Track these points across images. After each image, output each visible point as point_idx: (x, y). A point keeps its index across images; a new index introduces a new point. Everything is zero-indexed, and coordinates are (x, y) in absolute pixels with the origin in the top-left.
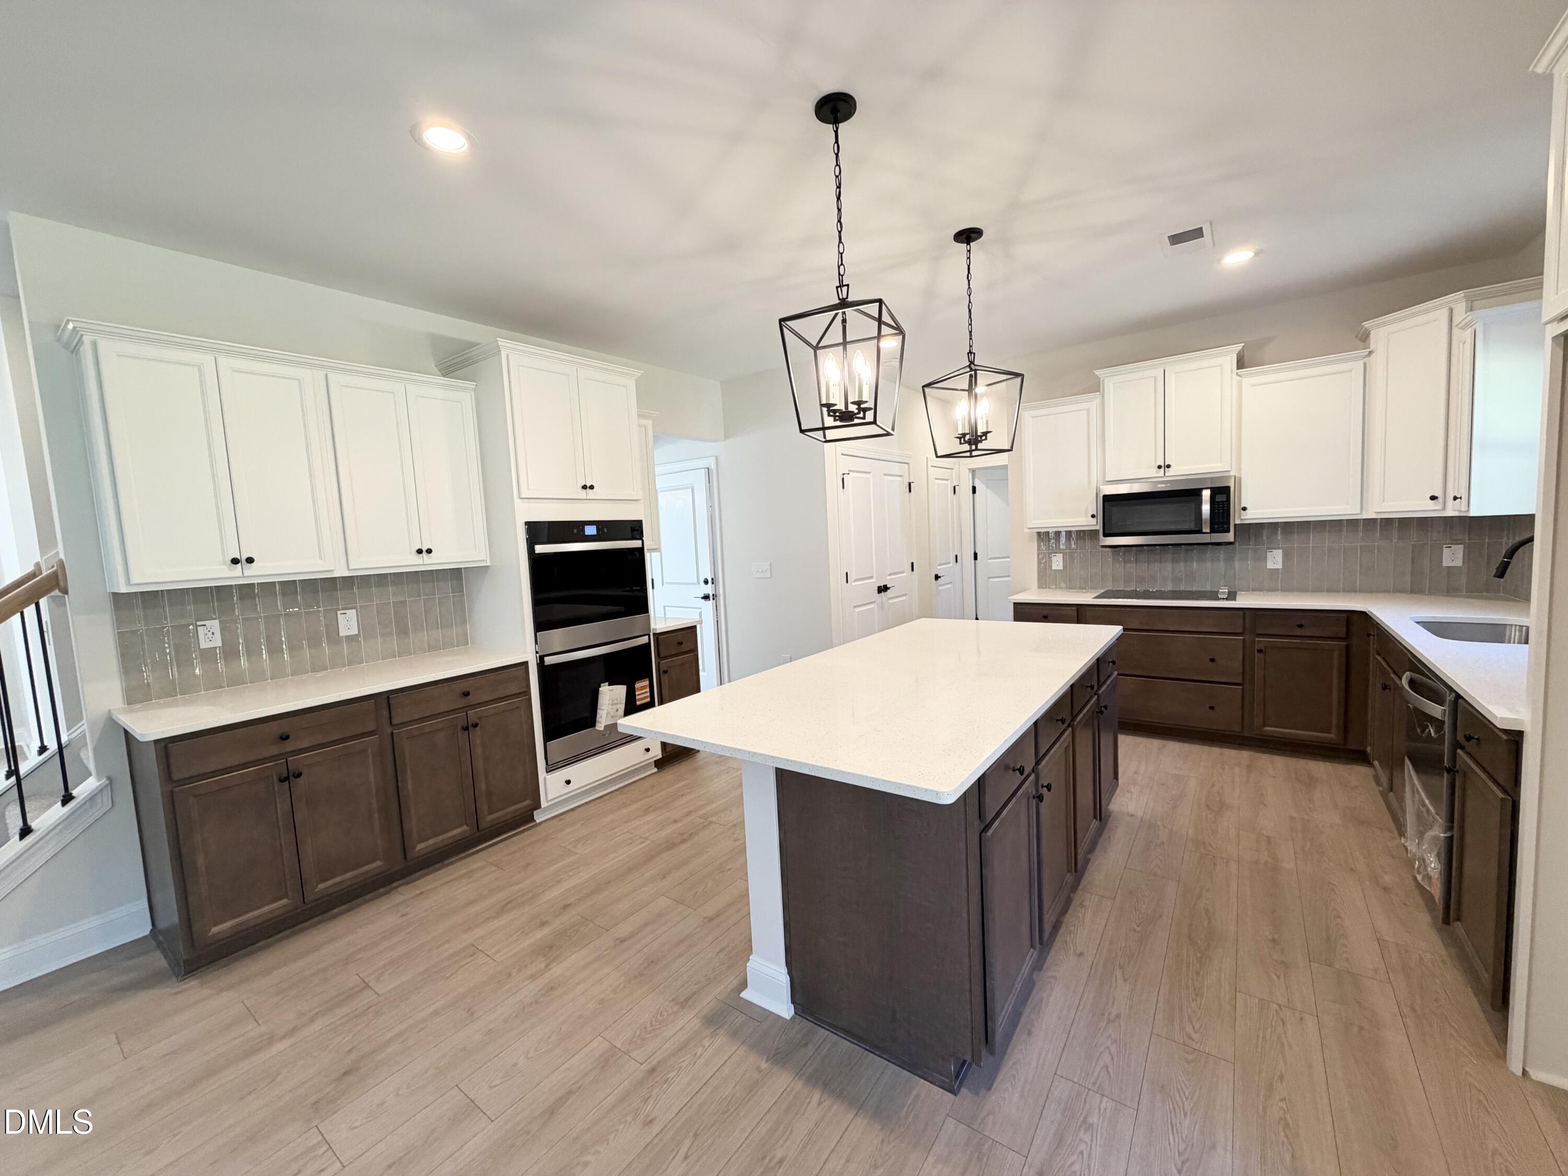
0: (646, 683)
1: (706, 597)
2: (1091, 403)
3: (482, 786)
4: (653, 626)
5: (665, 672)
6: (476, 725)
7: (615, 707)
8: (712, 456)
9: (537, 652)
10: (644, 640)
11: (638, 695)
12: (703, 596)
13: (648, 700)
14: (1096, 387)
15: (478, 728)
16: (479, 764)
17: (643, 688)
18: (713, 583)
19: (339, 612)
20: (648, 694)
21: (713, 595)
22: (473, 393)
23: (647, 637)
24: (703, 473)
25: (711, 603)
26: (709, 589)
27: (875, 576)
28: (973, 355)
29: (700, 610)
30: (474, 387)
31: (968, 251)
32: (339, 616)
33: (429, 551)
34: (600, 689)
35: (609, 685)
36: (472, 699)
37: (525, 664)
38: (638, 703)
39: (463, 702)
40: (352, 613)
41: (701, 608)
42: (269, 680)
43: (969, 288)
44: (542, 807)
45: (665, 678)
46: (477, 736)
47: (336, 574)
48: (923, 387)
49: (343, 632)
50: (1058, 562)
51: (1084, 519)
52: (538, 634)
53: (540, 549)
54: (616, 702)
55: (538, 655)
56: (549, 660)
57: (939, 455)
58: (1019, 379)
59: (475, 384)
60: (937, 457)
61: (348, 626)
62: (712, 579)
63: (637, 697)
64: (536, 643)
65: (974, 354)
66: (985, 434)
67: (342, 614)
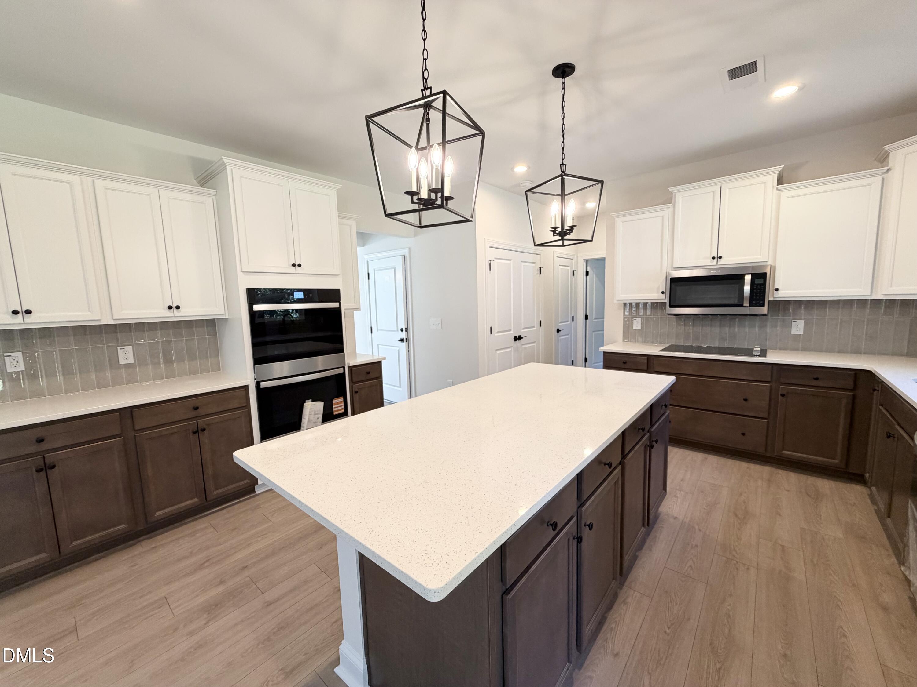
0: (341, 399)
1: (402, 340)
2: (666, 212)
3: (210, 471)
4: (347, 361)
5: (356, 392)
6: (203, 430)
7: (316, 416)
8: (406, 248)
9: (255, 379)
10: (341, 371)
11: (335, 408)
12: (400, 339)
13: (343, 411)
14: (669, 200)
15: (206, 432)
16: (207, 456)
17: (338, 403)
18: (406, 331)
19: (119, 348)
20: (343, 407)
21: (406, 339)
22: (214, 198)
23: (342, 368)
24: (400, 259)
25: (404, 344)
26: (403, 335)
27: (512, 330)
28: (564, 166)
30: (215, 193)
31: (563, 83)
32: (119, 350)
33: (178, 308)
34: (305, 404)
35: (312, 401)
36: (201, 411)
37: (246, 388)
38: (335, 413)
39: (194, 414)
40: (129, 349)
41: (399, 347)
42: (64, 394)
43: (563, 113)
44: (259, 483)
45: (356, 396)
46: (205, 438)
47: (104, 322)
48: (526, 191)
49: (122, 362)
50: (637, 324)
51: (657, 295)
52: (255, 366)
53: (257, 307)
54: (317, 413)
55: (255, 381)
56: (263, 385)
57: (537, 243)
58: (600, 185)
59: (215, 191)
60: (535, 245)
61: (126, 358)
62: (406, 328)
63: (334, 409)
64: (255, 373)
65: (566, 165)
66: (572, 228)
67: (120, 349)
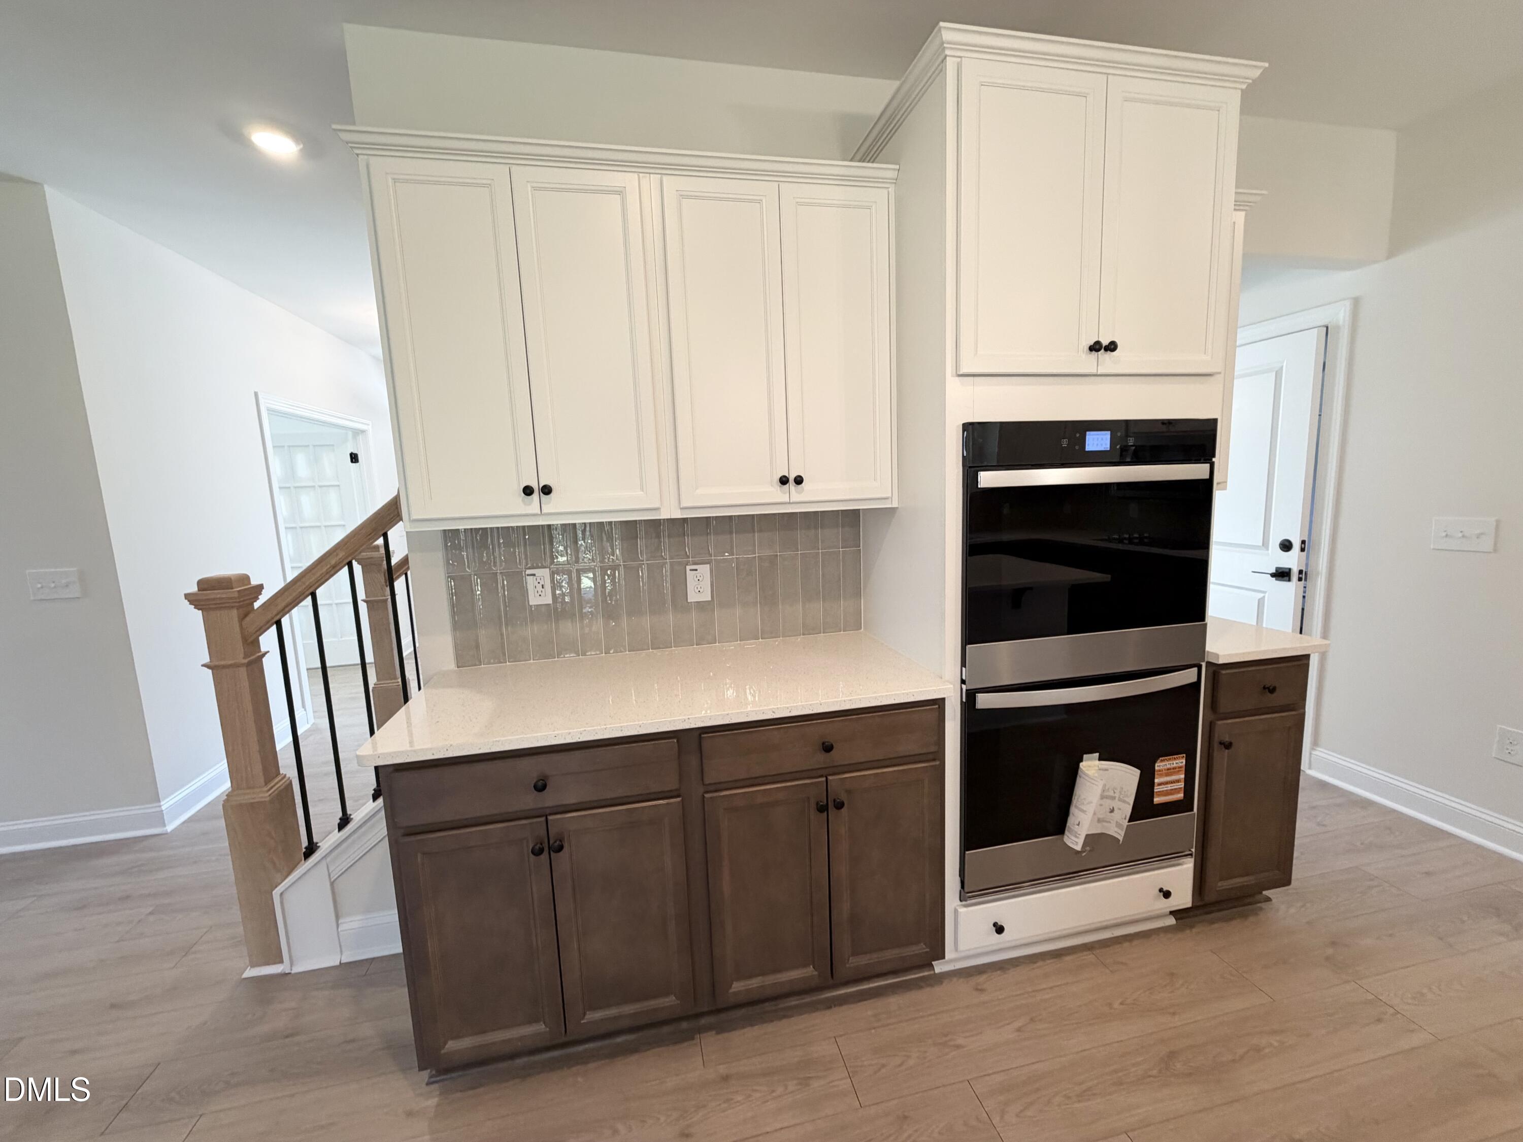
0: (1180, 762)
1: (1282, 574)
3: (844, 908)
4: (1211, 646)
5: (1225, 744)
6: (839, 806)
7: (1109, 804)
8: (1344, 299)
9: (963, 682)
10: (1187, 677)
11: (1159, 784)
12: (1274, 571)
13: (1181, 796)
15: (844, 810)
16: (842, 869)
17: (1170, 772)
18: (1303, 550)
19: (688, 568)
20: (1182, 785)
21: (1301, 572)
22: (892, 189)
23: (1195, 670)
25: (1290, 588)
26: (1292, 560)
29: (1262, 595)
30: (896, 173)
32: (688, 572)
33: (799, 481)
34: (1081, 764)
35: (1100, 759)
36: (837, 756)
37: (940, 703)
38: (1157, 800)
39: (821, 759)
40: (704, 569)
41: (1264, 592)
44: (947, 957)
45: (1222, 758)
46: (841, 821)
47: (664, 515)
49: (693, 597)
52: (968, 647)
53: (988, 479)
54: (1111, 793)
55: (964, 687)
56: (984, 701)
59: (897, 167)
61: (699, 589)
62: (1303, 542)
63: (1157, 789)
64: (963, 664)
67: (691, 570)
